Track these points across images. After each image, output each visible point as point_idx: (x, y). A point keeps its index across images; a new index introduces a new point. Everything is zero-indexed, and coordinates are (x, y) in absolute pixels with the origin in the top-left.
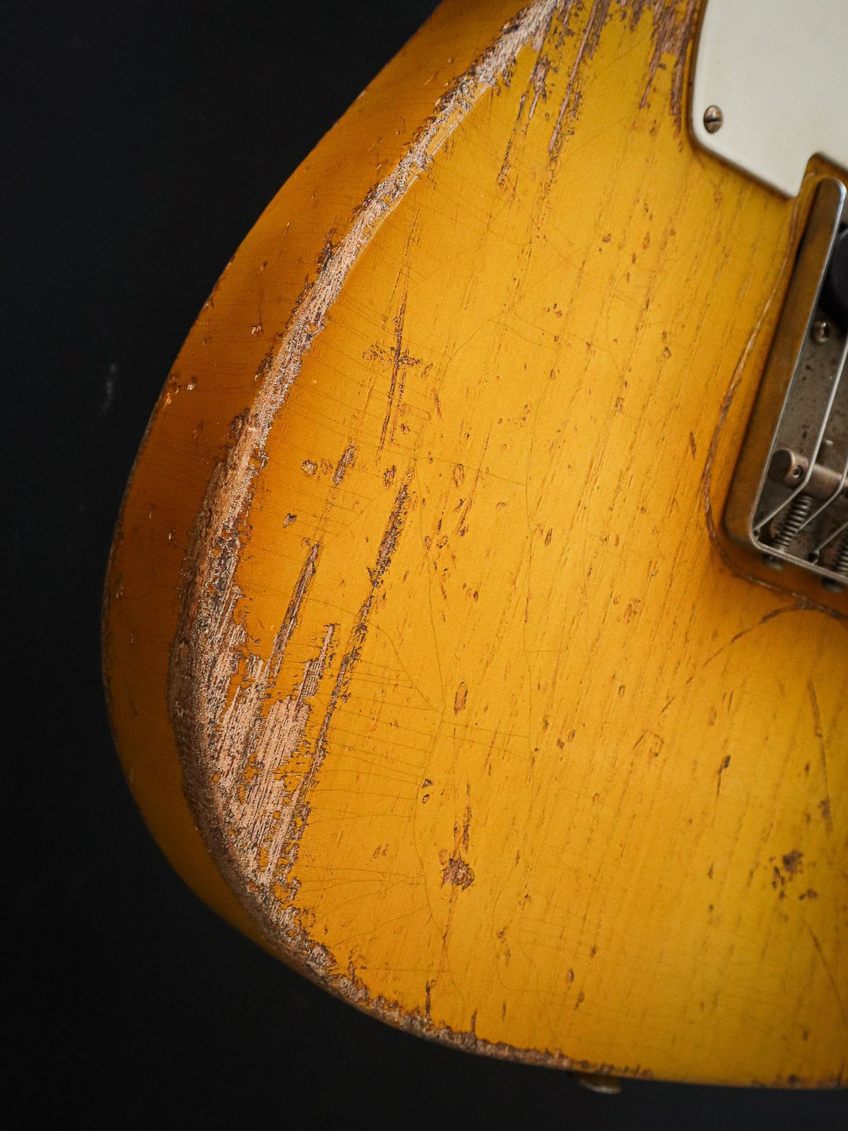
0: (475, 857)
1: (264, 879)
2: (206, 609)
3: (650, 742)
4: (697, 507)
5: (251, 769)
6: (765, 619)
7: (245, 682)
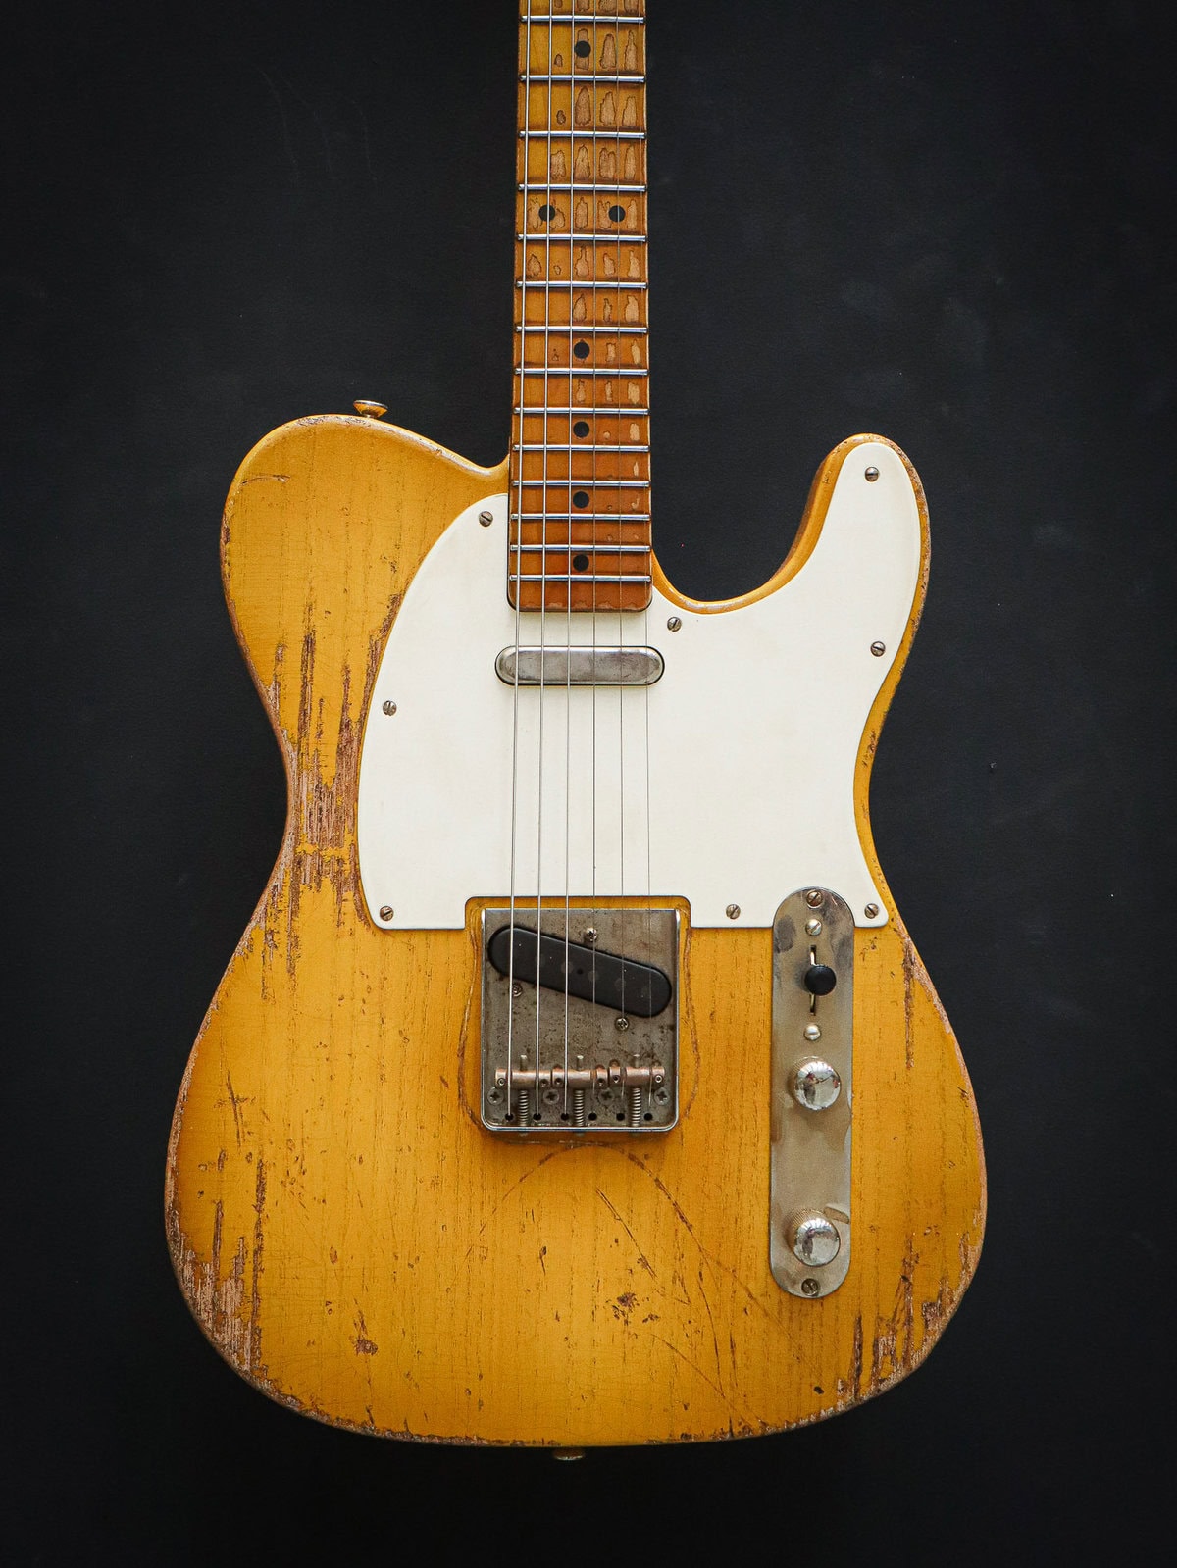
0: (373, 1334)
1: (246, 1367)
2: (171, 1245)
3: (477, 1252)
4: (461, 1115)
5: (220, 1318)
6: (542, 1162)
7: (203, 1276)
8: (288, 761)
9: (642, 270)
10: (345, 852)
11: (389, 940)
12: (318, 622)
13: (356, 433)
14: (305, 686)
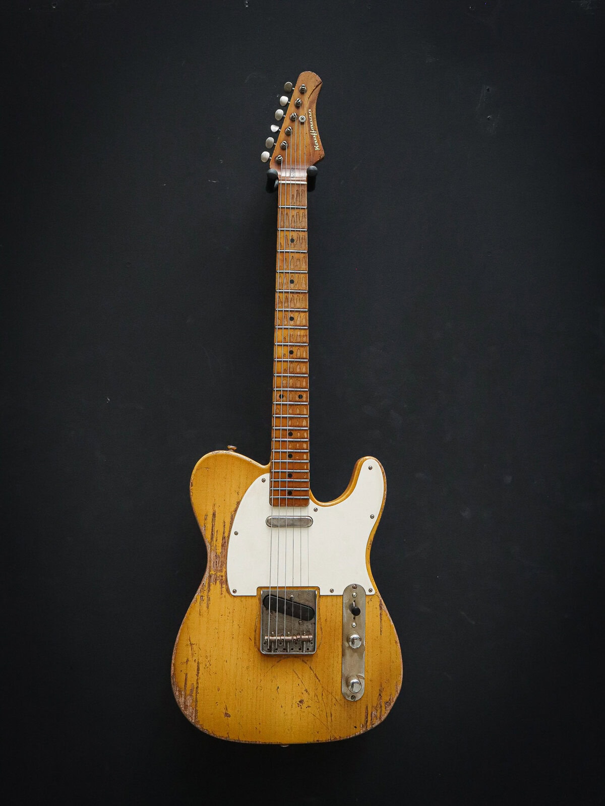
0: (229, 712)
1: (193, 721)
2: (173, 686)
3: (259, 688)
4: (255, 649)
5: (186, 707)
6: (278, 662)
7: (182, 695)
8: (208, 548)
9: (307, 412)
10: (223, 574)
11: (235, 599)
12: (216, 509)
13: (228, 456)
14: (213, 527)
